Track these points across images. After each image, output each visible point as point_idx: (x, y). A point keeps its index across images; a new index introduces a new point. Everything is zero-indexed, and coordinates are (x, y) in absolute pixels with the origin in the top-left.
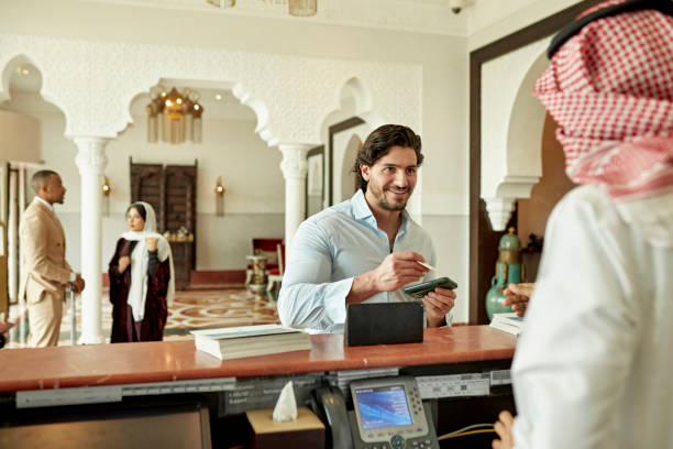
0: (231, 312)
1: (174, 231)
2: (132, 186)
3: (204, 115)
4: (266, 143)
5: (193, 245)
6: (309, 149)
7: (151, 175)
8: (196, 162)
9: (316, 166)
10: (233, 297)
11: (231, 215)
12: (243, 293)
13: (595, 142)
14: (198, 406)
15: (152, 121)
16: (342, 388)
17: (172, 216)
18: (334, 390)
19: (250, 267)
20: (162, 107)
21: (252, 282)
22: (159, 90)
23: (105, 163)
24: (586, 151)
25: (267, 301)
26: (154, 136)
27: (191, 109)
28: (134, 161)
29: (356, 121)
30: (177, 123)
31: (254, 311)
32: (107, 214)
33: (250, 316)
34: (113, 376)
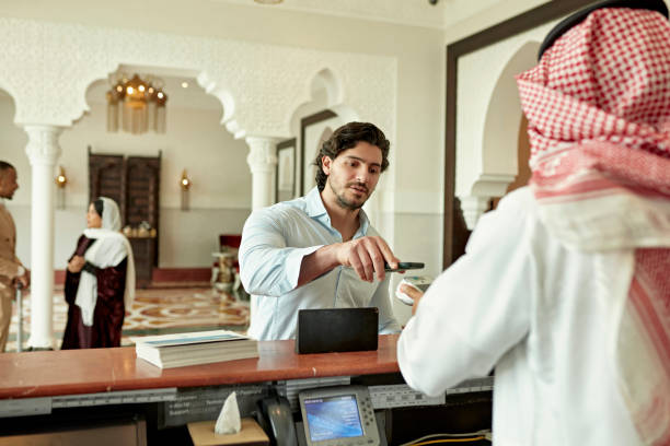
0: (194, 312)
1: (135, 226)
2: (91, 177)
3: (169, 104)
4: (232, 135)
5: (156, 242)
6: (278, 142)
7: (111, 166)
8: (160, 153)
9: (287, 159)
10: (197, 296)
11: (197, 210)
12: (208, 292)
13: (552, 142)
14: (135, 419)
15: (112, 108)
16: (289, 398)
17: (135, 210)
18: (281, 400)
19: (217, 265)
20: (123, 95)
21: (219, 280)
22: (121, 76)
23: (58, 154)
24: (544, 149)
25: (234, 300)
26: (114, 125)
27: (154, 97)
28: (94, 151)
29: (328, 114)
30: (139, 112)
31: (219, 311)
32: (64, 207)
33: (214, 317)
34: (40, 387)
